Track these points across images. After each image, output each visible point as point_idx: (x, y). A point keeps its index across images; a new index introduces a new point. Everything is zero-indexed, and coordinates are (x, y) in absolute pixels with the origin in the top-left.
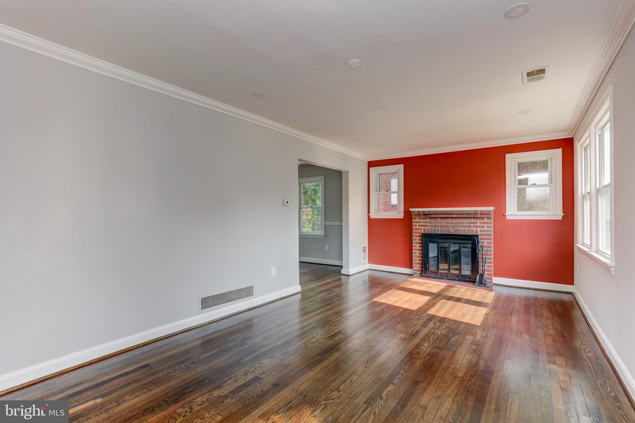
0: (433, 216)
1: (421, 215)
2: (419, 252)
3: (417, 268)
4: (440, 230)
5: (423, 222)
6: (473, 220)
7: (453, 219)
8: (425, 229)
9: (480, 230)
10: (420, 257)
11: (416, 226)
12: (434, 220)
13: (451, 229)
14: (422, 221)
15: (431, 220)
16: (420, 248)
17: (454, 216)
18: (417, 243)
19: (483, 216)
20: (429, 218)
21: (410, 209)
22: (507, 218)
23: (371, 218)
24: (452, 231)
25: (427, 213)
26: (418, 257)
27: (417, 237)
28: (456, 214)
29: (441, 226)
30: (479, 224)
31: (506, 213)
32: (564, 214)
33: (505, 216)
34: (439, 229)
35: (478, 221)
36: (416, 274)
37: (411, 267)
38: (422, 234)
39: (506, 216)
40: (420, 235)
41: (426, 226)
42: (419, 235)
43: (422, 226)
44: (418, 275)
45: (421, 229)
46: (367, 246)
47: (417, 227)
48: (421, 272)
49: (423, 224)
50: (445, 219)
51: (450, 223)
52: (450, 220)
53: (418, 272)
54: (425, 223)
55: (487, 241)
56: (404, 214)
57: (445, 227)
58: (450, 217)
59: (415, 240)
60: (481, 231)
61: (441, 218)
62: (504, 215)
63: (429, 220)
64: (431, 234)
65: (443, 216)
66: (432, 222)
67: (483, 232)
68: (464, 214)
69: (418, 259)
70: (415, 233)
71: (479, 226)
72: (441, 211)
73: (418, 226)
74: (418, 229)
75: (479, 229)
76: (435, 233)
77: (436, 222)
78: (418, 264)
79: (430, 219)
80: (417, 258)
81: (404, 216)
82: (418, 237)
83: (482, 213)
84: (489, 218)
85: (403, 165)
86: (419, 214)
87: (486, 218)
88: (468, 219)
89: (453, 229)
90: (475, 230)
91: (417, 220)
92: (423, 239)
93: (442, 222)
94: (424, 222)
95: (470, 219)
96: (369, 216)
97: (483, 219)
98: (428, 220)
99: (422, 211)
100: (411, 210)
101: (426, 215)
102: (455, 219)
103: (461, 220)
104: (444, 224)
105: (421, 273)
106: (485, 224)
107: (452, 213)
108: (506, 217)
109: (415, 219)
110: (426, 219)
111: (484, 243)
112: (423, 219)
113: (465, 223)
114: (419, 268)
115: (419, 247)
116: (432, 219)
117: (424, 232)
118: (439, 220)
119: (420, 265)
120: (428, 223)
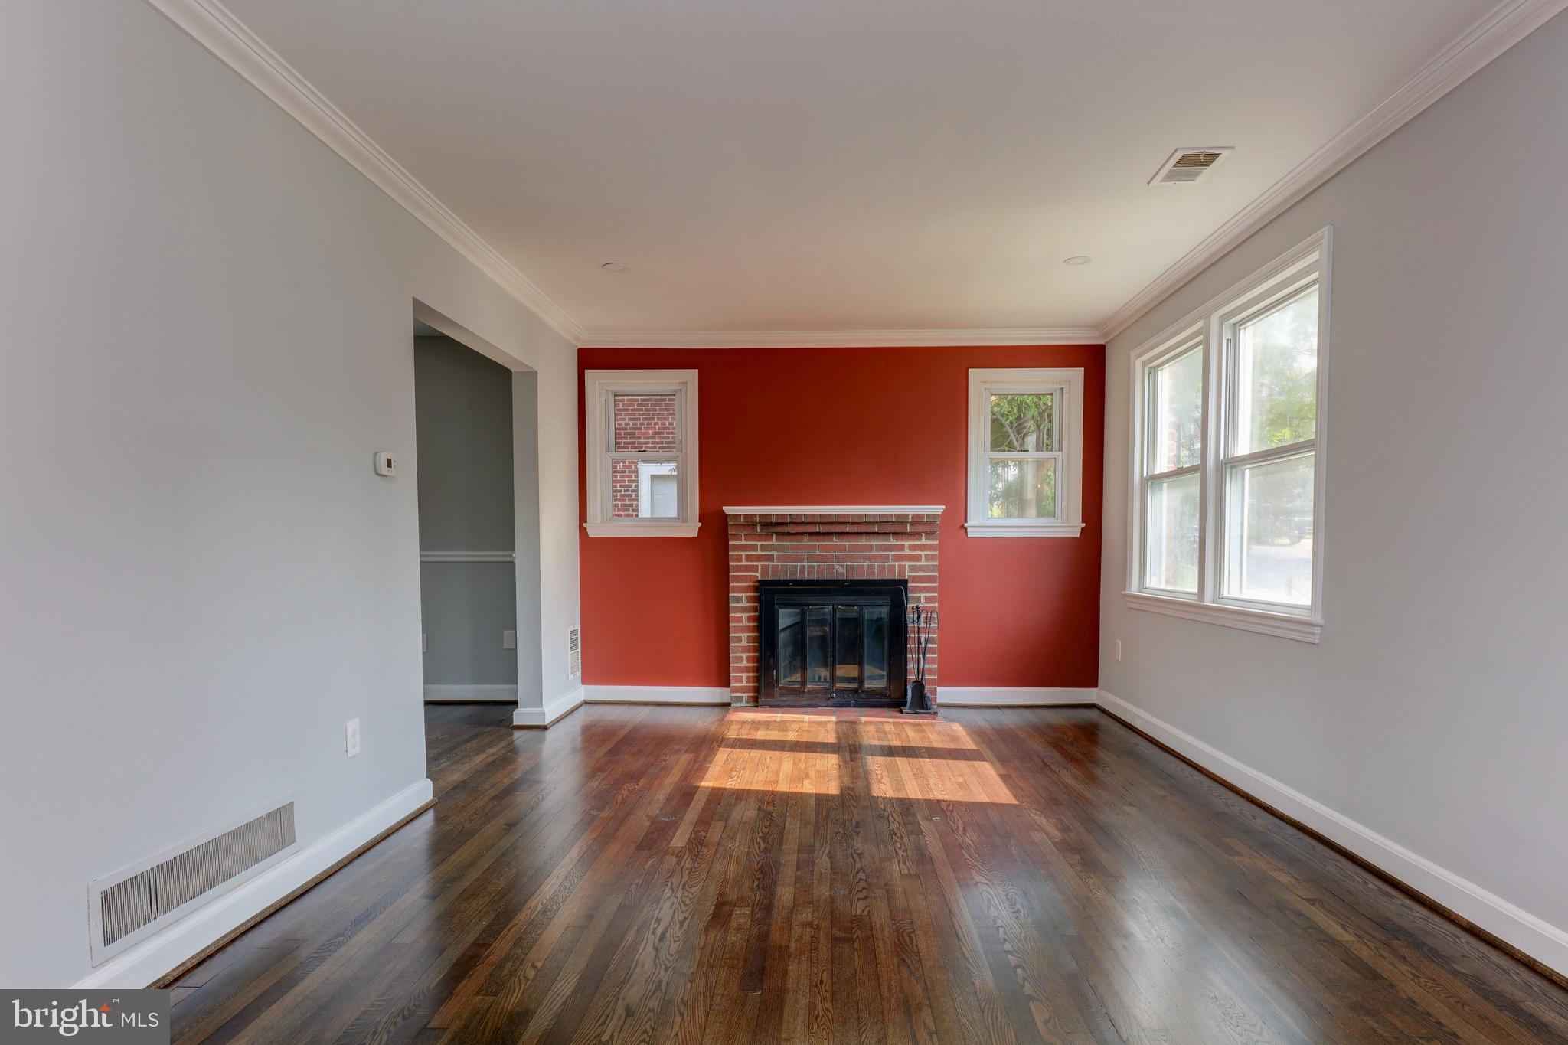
0: (789, 529)
1: (754, 525)
2: (748, 637)
3: (742, 682)
4: (809, 570)
5: (762, 546)
6: (892, 541)
7: (841, 537)
8: (765, 568)
9: (910, 566)
10: (752, 650)
11: (739, 558)
12: (791, 542)
13: (837, 566)
14: (759, 543)
15: (782, 541)
16: (751, 624)
17: (848, 529)
18: (744, 610)
19: (919, 529)
20: (777, 534)
21: (724, 508)
22: (970, 535)
23: (591, 535)
24: (840, 570)
25: (773, 520)
26: (745, 650)
27: (744, 592)
28: (853, 523)
29: (812, 559)
30: (907, 552)
31: (966, 522)
32: (1084, 525)
33: (966, 529)
34: (804, 566)
35: (906, 543)
36: (740, 699)
37: (724, 681)
38: (759, 581)
39: (969, 530)
40: (751, 584)
41: (770, 558)
42: (750, 586)
43: (759, 558)
44: (745, 704)
45: (754, 569)
46: (578, 626)
47: (744, 563)
48: (756, 694)
49: (759, 553)
50: (821, 537)
51: (835, 548)
52: (835, 541)
53: (745, 696)
54: (765, 551)
55: (928, 595)
56: (700, 524)
57: (821, 559)
58: (835, 533)
59: (739, 599)
60: (913, 569)
61: (810, 534)
62: (963, 527)
63: (778, 540)
64: (785, 582)
65: (818, 530)
66: (785, 548)
67: (917, 572)
68: (873, 523)
69: (745, 655)
70: (738, 579)
71: (906, 555)
72: (813, 516)
73: (747, 561)
74: (746, 568)
75: (907, 564)
76: (794, 577)
77: (797, 548)
78: (747, 670)
79: (781, 537)
80: (741, 655)
81: (700, 528)
82: (747, 592)
83: (917, 520)
84: (932, 533)
85: (697, 370)
86: (750, 523)
87: (923, 534)
88: (880, 537)
89: (842, 566)
90: (899, 565)
91: (743, 542)
92: (760, 596)
93: (813, 548)
94: (763, 548)
95: (886, 537)
96: (583, 531)
97: (917, 536)
98: (774, 542)
99: (760, 515)
100: (729, 510)
101: (771, 525)
102: (849, 536)
103: (863, 541)
104: (818, 553)
105: (752, 697)
106: (921, 550)
107: (841, 520)
108: (966, 532)
109: (737, 537)
110: (769, 537)
111: (918, 599)
112: (759, 537)
113: (872, 549)
114: (747, 682)
115: (749, 621)
116: (787, 537)
117: (761, 577)
118: (806, 542)
119: (751, 674)
120: (776, 550)
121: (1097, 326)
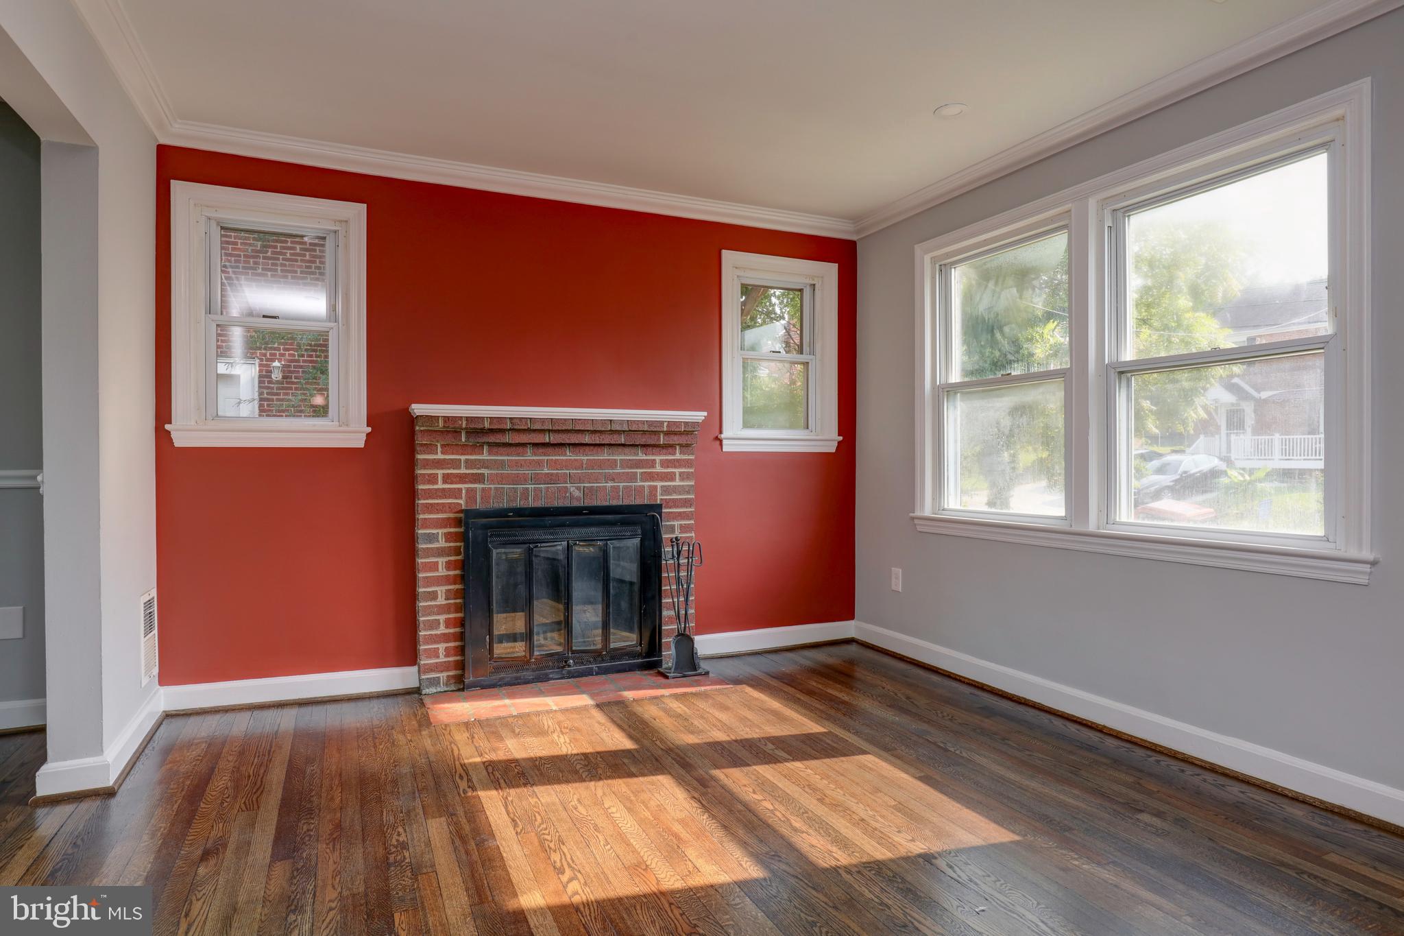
0: (507, 438)
1: (457, 432)
2: (448, 591)
3: (438, 657)
4: (535, 495)
5: (467, 461)
6: (641, 456)
7: (577, 450)
8: (471, 493)
9: (662, 487)
10: (452, 610)
11: (432, 479)
12: (508, 455)
13: (572, 488)
14: (463, 458)
15: (497, 454)
16: (452, 573)
17: (587, 439)
18: (441, 552)
19: (675, 440)
20: (490, 444)
21: (414, 406)
22: (725, 449)
23: (178, 443)
24: (575, 494)
25: (487, 425)
26: (442, 609)
27: (441, 528)
28: (594, 432)
29: (536, 479)
30: (658, 469)
31: (721, 432)
32: (841, 438)
33: (721, 441)
34: (527, 489)
35: (658, 458)
36: (434, 682)
37: (407, 654)
38: (461, 511)
39: (724, 442)
40: (452, 515)
41: (478, 478)
42: (448, 519)
43: (462, 478)
44: (442, 688)
45: (456, 494)
46: (154, 593)
47: (440, 486)
48: (459, 672)
49: (463, 471)
50: (550, 450)
51: (568, 464)
52: (569, 456)
53: (443, 676)
54: (472, 468)
55: (683, 522)
56: (369, 429)
57: (551, 479)
58: (569, 445)
59: (431, 538)
60: (666, 490)
61: (535, 445)
62: (717, 438)
63: (490, 453)
64: (502, 513)
65: (547, 440)
66: (502, 464)
67: (671, 495)
68: (618, 432)
69: (442, 618)
70: (430, 508)
71: (658, 474)
72: (543, 421)
73: (445, 482)
74: (444, 493)
75: (659, 484)
76: (513, 505)
77: (518, 464)
78: (445, 638)
79: (495, 449)
80: (437, 617)
81: (368, 435)
82: (445, 527)
83: (673, 430)
84: (688, 446)
85: (366, 205)
86: (451, 430)
87: (678, 447)
88: (627, 450)
89: (578, 488)
90: (650, 487)
91: (440, 456)
92: (466, 531)
93: (539, 464)
94: (469, 464)
95: (633, 450)
96: (162, 437)
97: (670, 450)
98: (485, 456)
99: (467, 418)
100: (418, 409)
101: (483, 432)
102: (587, 448)
103: (605, 455)
104: (546, 471)
105: (454, 677)
106: (675, 467)
107: (575, 428)
108: (721, 445)
109: (430, 448)
110: (477, 448)
111: (673, 527)
112: (464, 449)
113: (616, 466)
114: (446, 656)
115: (448, 568)
116: (502, 450)
117: (467, 502)
118: (530, 456)
119: (452, 644)
120: (487, 467)
121: (856, 218)
